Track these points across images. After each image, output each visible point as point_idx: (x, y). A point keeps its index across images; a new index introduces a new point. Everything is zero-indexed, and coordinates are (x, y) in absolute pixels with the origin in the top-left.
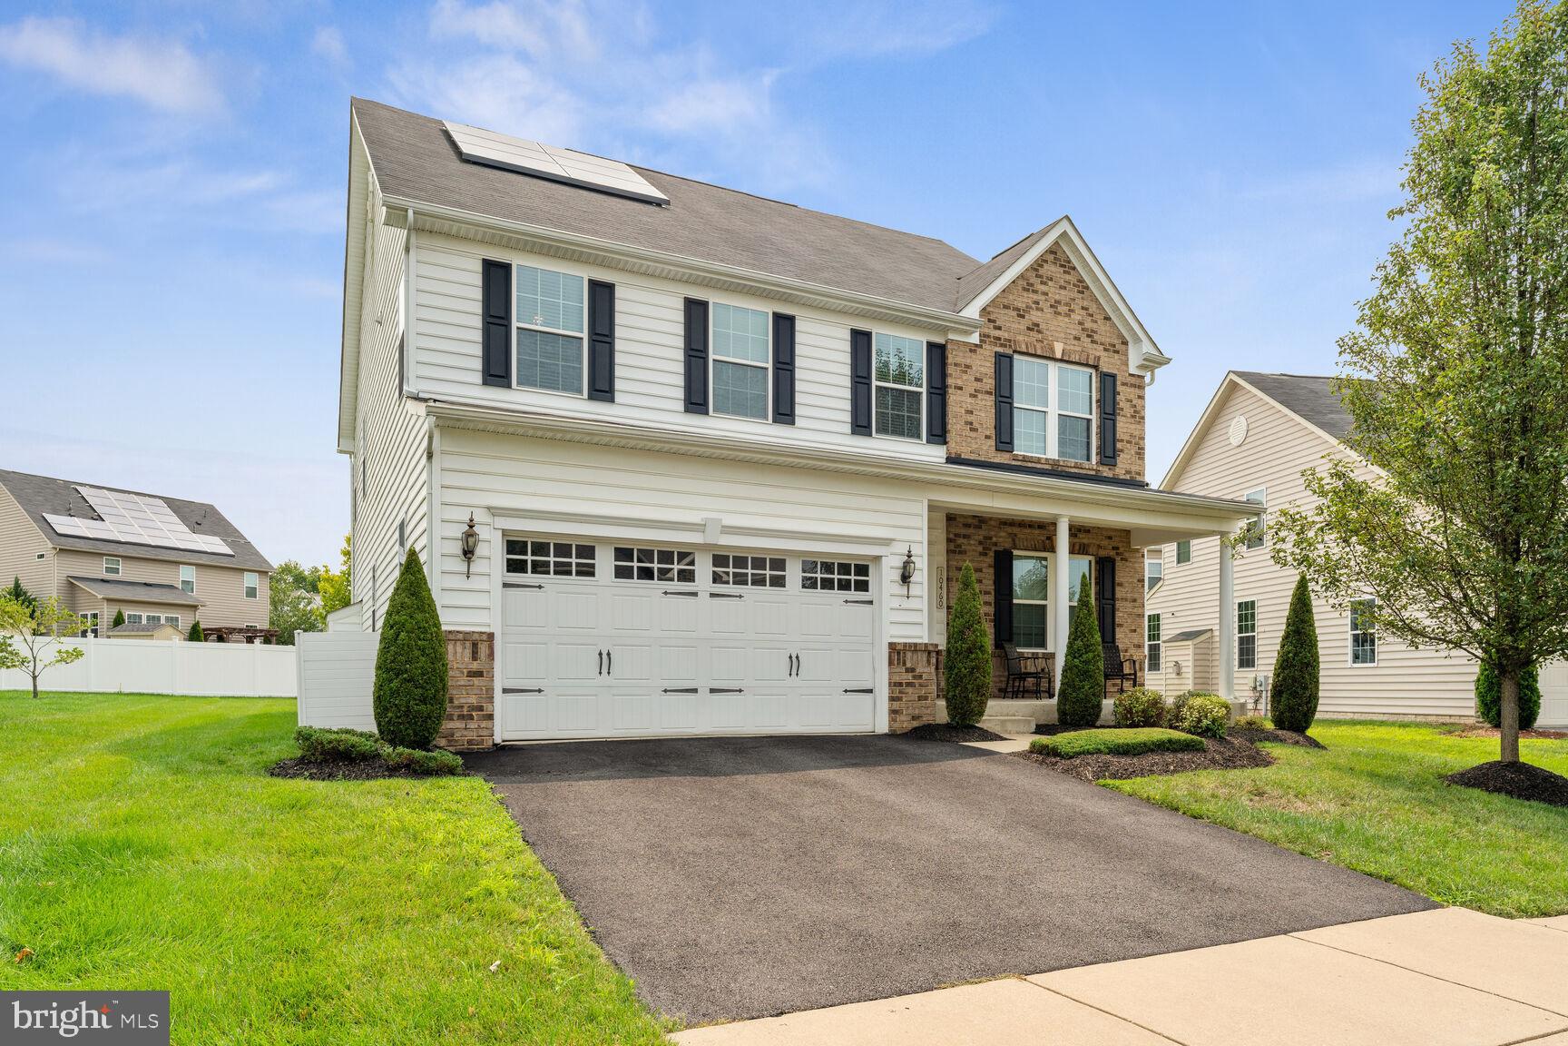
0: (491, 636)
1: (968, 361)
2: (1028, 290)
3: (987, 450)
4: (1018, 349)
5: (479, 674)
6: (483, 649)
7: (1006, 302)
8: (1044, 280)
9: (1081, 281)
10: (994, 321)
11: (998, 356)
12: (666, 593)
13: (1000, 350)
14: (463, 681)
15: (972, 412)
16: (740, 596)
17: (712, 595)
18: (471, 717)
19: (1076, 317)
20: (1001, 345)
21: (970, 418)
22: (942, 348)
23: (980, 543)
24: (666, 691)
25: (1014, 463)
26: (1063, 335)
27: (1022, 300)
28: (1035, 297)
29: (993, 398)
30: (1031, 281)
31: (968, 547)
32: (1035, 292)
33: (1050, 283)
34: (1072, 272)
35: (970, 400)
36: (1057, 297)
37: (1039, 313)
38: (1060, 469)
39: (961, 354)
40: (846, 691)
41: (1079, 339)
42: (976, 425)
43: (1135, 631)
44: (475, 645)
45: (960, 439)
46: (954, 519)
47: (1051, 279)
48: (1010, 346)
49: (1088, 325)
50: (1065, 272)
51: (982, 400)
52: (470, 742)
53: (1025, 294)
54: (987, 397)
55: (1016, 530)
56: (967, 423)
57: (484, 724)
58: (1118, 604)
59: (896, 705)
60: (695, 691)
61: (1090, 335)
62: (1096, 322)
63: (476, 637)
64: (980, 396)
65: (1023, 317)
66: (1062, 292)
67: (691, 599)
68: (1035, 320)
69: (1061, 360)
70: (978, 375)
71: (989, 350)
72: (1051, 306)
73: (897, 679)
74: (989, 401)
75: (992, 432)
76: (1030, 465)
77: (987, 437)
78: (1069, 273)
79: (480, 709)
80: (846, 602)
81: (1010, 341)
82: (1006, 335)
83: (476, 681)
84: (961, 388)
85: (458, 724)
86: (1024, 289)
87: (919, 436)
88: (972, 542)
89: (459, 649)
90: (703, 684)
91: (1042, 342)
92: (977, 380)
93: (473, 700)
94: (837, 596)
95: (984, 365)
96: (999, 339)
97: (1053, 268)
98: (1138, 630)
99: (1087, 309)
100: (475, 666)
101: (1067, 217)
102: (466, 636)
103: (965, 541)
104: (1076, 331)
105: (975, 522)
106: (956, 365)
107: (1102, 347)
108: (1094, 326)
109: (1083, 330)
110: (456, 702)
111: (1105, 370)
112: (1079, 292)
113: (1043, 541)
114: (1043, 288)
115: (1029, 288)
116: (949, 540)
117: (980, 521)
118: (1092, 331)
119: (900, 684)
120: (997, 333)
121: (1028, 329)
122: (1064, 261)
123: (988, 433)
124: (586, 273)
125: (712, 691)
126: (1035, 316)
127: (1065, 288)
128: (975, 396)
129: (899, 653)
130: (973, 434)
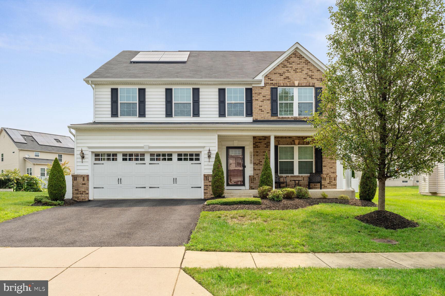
0: (88, 176)
1: (260, 92)
2: (284, 67)
3: (268, 117)
4: (280, 85)
5: (85, 184)
6: (86, 179)
7: (275, 72)
8: (291, 63)
9: (307, 61)
10: (271, 79)
11: (272, 88)
12: (136, 164)
13: (273, 87)
14: (81, 186)
15: (262, 106)
16: (158, 164)
17: (150, 164)
18: (83, 194)
19: (304, 72)
20: (273, 85)
21: (261, 108)
22: (251, 89)
23: (265, 144)
24: (137, 188)
25: (278, 119)
26: (299, 79)
27: (281, 71)
28: (287, 69)
29: (270, 101)
30: (285, 64)
31: (261, 146)
32: (287, 67)
33: (293, 64)
34: (302, 59)
35: (261, 103)
36: (296, 67)
37: (289, 73)
38: (297, 119)
39: (258, 90)
40: (192, 187)
41: (306, 79)
42: (263, 110)
43: (332, 168)
44: (84, 178)
45: (257, 115)
46: (255, 138)
47: (294, 62)
48: (277, 85)
49: (310, 73)
50: (299, 59)
51: (265, 102)
52: (82, 199)
53: (283, 69)
54: (268, 101)
55: (279, 139)
56: (260, 110)
57: (86, 195)
58: (323, 160)
59: (206, 191)
60: (145, 188)
61: (311, 77)
62: (314, 72)
63: (84, 176)
64: (265, 101)
65: (282, 75)
66: (299, 65)
67: (144, 165)
68: (287, 75)
69: (298, 86)
70: (264, 95)
71: (268, 88)
72: (294, 70)
73: (206, 184)
74: (269, 103)
75: (270, 111)
76: (285, 119)
77: (268, 113)
78: (301, 59)
79: (85, 192)
80: (192, 164)
81: (277, 83)
82: (275, 82)
83: (84, 186)
84: (258, 100)
85: (80, 195)
86: (283, 67)
87: (243, 115)
88: (262, 144)
89: (80, 179)
90: (147, 186)
91: (290, 82)
92: (263, 96)
93: (83, 190)
94: (189, 162)
95: (267, 92)
96: (273, 83)
97: (295, 59)
98: (333, 167)
99: (309, 69)
100: (84, 182)
101: (297, 43)
102: (81, 176)
103: (259, 144)
104: (305, 76)
105: (264, 138)
106: (255, 93)
107: (316, 80)
108: (313, 74)
109: (307, 75)
110: (79, 190)
111: (317, 87)
112: (306, 64)
113: (291, 142)
114: (291, 65)
115: (285, 66)
116: (254, 144)
117: (265, 138)
118: (312, 75)
119: (207, 185)
120: (272, 82)
121: (284, 79)
122: (299, 56)
123: (268, 112)
124: (137, 87)
125: (150, 188)
126: (287, 74)
127: (300, 64)
128: (263, 101)
129: (206, 177)
130: (262, 113)
